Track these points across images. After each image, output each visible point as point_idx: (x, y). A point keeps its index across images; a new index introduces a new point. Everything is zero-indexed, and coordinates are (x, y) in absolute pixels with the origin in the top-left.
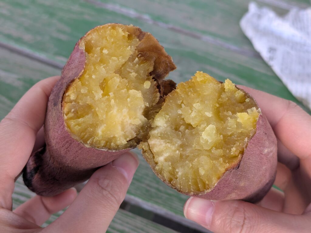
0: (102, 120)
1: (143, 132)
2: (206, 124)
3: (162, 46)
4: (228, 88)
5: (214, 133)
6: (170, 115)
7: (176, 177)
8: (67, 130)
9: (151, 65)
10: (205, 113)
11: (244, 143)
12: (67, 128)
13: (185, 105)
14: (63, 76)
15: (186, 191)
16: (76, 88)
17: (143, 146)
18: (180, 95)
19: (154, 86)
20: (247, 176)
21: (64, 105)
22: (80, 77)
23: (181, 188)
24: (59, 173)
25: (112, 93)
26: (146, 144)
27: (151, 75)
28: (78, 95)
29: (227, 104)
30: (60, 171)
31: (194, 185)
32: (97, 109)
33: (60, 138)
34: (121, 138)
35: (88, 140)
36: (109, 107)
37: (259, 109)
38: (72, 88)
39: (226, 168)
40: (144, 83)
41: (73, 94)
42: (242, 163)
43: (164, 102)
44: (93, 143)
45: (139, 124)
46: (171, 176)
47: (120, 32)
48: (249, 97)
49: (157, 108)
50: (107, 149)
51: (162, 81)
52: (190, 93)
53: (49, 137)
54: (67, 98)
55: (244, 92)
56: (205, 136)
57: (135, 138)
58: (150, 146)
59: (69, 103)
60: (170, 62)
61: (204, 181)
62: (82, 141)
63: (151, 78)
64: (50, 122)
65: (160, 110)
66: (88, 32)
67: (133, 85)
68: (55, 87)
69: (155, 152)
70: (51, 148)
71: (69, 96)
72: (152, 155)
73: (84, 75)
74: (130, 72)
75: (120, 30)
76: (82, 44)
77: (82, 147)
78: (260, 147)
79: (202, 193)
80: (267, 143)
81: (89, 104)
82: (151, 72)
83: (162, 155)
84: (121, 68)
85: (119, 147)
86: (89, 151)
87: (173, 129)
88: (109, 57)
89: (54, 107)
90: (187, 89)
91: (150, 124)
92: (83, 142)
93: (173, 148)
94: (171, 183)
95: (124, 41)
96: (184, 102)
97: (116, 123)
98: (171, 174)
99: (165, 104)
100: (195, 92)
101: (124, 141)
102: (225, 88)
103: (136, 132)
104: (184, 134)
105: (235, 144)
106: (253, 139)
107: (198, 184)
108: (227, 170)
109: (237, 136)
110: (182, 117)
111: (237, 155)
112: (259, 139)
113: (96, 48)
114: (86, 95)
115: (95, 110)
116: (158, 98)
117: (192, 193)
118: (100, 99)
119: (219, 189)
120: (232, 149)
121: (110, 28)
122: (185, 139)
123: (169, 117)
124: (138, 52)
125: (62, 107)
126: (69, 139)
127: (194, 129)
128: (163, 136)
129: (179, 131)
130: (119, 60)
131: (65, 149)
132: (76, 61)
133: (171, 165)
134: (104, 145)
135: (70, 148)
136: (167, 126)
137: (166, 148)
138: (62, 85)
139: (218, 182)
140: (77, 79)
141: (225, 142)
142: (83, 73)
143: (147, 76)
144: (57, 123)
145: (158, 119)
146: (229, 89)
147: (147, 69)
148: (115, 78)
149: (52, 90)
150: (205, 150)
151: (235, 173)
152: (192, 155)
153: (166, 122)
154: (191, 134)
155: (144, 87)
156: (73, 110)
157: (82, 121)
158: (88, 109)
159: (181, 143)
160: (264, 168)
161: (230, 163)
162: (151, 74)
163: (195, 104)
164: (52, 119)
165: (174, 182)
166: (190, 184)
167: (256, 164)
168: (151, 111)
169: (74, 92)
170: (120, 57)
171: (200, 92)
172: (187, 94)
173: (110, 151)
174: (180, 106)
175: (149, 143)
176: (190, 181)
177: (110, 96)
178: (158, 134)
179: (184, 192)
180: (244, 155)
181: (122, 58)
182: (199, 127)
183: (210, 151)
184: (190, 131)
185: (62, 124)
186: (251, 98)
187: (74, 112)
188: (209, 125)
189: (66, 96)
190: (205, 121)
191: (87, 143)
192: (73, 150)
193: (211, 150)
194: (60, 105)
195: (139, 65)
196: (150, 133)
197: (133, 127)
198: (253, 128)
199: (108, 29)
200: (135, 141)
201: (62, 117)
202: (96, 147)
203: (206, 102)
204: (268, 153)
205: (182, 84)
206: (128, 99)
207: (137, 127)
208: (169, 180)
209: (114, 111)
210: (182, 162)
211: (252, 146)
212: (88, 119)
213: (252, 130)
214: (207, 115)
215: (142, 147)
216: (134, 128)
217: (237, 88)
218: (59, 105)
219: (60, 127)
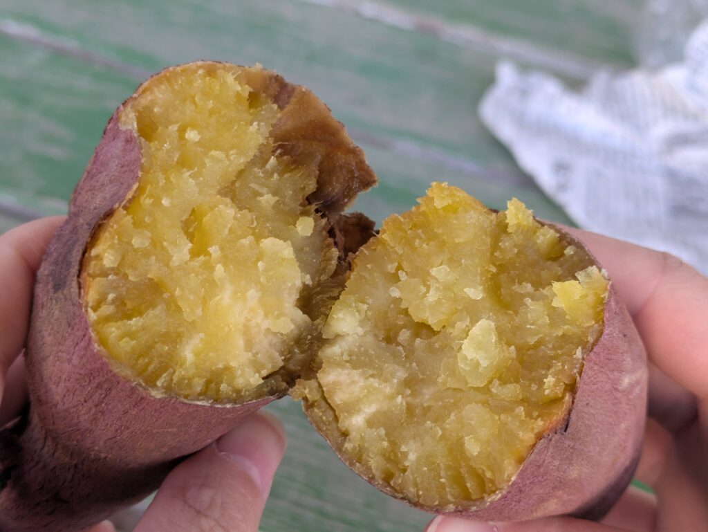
0: (193, 323)
1: (302, 352)
2: (468, 320)
3: (340, 122)
4: (516, 222)
5: (493, 341)
6: (370, 301)
7: (402, 468)
8: (98, 351)
9: (309, 175)
10: (465, 290)
11: (575, 362)
12: (99, 346)
13: (406, 273)
14: (76, 209)
15: (434, 502)
16: (117, 234)
17: (305, 389)
18: (393, 247)
19: (322, 231)
20: (586, 450)
21: (87, 283)
22: (128, 205)
23: (419, 496)
24: (71, 481)
25: (217, 247)
26: (313, 383)
27: (310, 203)
28: (126, 252)
29: (517, 265)
30: (73, 475)
31: (455, 486)
32: (176, 293)
33: (78, 376)
34: (246, 369)
35: (158, 377)
36: (211, 286)
37: (604, 271)
38: (107, 234)
39: (536, 431)
40: (298, 222)
41: (110, 251)
42: (573, 416)
43: (350, 270)
44: (173, 385)
45: (289, 331)
46: (389, 465)
47: (229, 83)
48: (571, 242)
49: (333, 287)
50: (210, 402)
51: (337, 217)
52: (417, 240)
53: (42, 379)
54: (93, 263)
55: (558, 231)
56: (468, 350)
57: (282, 371)
58: (325, 389)
59: (99, 276)
60: (361, 165)
61: (480, 472)
62: (141, 381)
63: (313, 210)
64: (43, 337)
65: (343, 292)
66: (141, 84)
67: (268, 227)
68: (54, 241)
69: (339, 403)
70: (51, 408)
71: (98, 257)
72: (331, 413)
73: (140, 199)
74: (258, 194)
75: (230, 79)
76: (127, 115)
77: (142, 398)
78: (613, 371)
79: (478, 503)
80: (629, 359)
81: (156, 280)
82: (309, 195)
83: (359, 411)
84: (233, 183)
85: (243, 394)
86: (162, 410)
87: (381, 339)
88: (203, 150)
89: (55, 292)
90: (409, 232)
91: (319, 330)
92: (143, 384)
93: (388, 390)
94: (389, 485)
95: (240, 108)
96: (404, 267)
97: (231, 329)
98: (388, 460)
99: (353, 275)
100: (432, 237)
101: (253, 377)
102: (508, 224)
103: (282, 354)
104: (410, 351)
105: (549, 367)
106: (594, 350)
107: (465, 482)
108: (539, 437)
109: (553, 346)
110: (403, 306)
111: (560, 396)
112: (609, 350)
113: (167, 128)
114: (147, 254)
115: (172, 296)
116: (334, 262)
117: (451, 507)
118: (186, 263)
119: (521, 491)
120: (545, 380)
121: (201, 72)
122: (414, 364)
123: (369, 309)
124: (274, 143)
125: (80, 288)
126: (103, 377)
127: (436, 337)
128: (357, 360)
129: (398, 344)
130: (229, 160)
131: (91, 408)
132: (114, 166)
133: (387, 434)
134: (201, 390)
135: (106, 404)
136: (365, 334)
137: (369, 392)
138: (75, 230)
139: (519, 471)
140: (121, 209)
141: (522, 362)
142: (135, 192)
143: (301, 205)
144: (67, 335)
145: (341, 315)
146: (518, 225)
147: (302, 186)
148: (221, 207)
149: (44, 253)
150: (472, 388)
151: (558, 444)
152: (440, 403)
153: (362, 323)
154: (430, 349)
155: (297, 232)
156: (111, 296)
157: (140, 324)
158: (152, 292)
159: (406, 375)
160: (623, 426)
161: (545, 418)
162: (309, 200)
163: (435, 269)
164: (50, 327)
165: (398, 481)
166: (444, 483)
167: (603, 416)
168: (318, 297)
169: (111, 247)
170: (231, 152)
171: (445, 237)
172: (409, 243)
173: (219, 406)
174: (395, 278)
175: (321, 382)
176: (443, 473)
177: (210, 255)
178: (342, 355)
179: (428, 506)
180: (577, 395)
181: (237, 154)
182: (450, 330)
183: (486, 390)
184: (426, 341)
185: (84, 336)
186: (579, 246)
187: (114, 301)
188: (477, 321)
189: (91, 259)
190: (465, 313)
191: (154, 386)
192: (114, 408)
193: (490, 386)
194: (75, 284)
195: (281, 174)
196: (320, 353)
197: (274, 341)
198: (593, 323)
199: (197, 75)
200: (282, 377)
201: (83, 318)
202: (180, 395)
203: (463, 261)
204: (632, 386)
205: (395, 220)
206: (260, 264)
207: (285, 341)
208: (383, 476)
209: (225, 296)
210: (413, 425)
211: (594, 370)
212: (154, 318)
213: (592, 326)
214: (470, 296)
215: (303, 393)
216: (278, 344)
217: (538, 222)
218: (70, 284)
219: (77, 344)
